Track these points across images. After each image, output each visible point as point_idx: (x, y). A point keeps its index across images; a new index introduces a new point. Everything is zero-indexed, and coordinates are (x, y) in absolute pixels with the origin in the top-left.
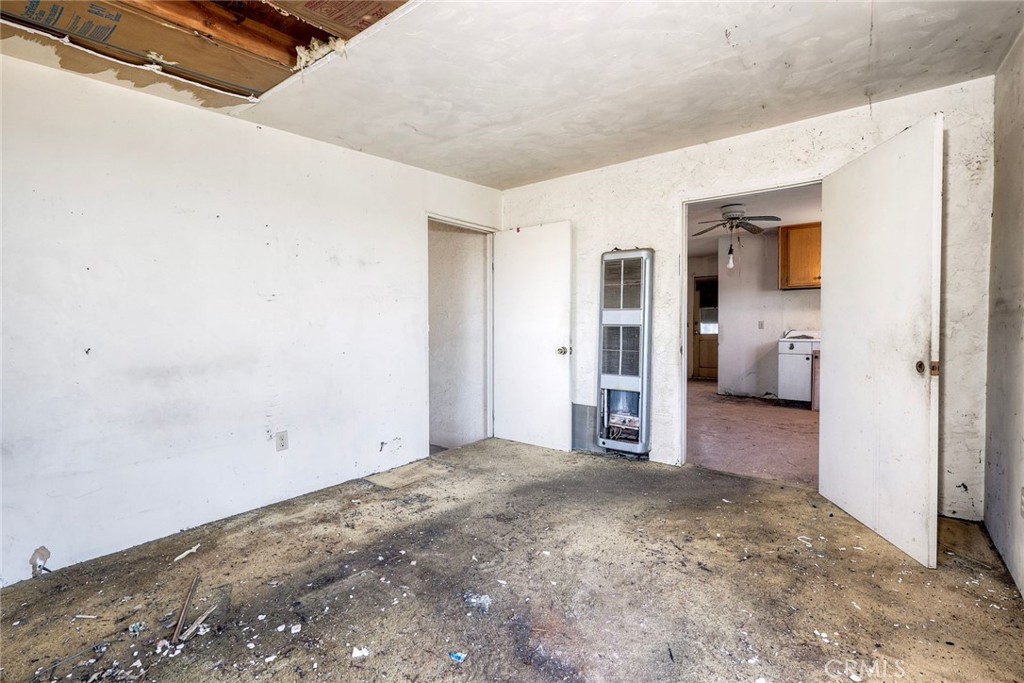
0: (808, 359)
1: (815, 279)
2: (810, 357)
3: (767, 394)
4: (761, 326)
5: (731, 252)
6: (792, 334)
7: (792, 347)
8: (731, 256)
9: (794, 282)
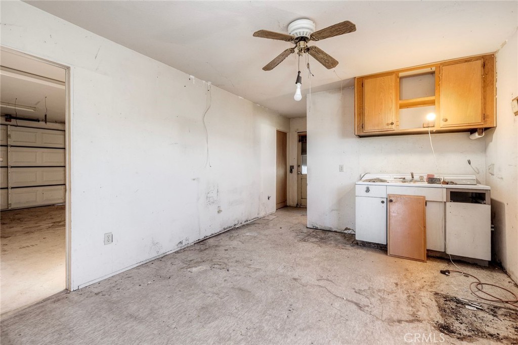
0: (383, 202)
1: (388, 124)
2: (385, 200)
3: (346, 229)
4: (341, 169)
5: (298, 80)
6: (367, 177)
7: (368, 190)
8: (299, 84)
9: (369, 128)
